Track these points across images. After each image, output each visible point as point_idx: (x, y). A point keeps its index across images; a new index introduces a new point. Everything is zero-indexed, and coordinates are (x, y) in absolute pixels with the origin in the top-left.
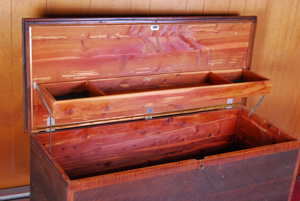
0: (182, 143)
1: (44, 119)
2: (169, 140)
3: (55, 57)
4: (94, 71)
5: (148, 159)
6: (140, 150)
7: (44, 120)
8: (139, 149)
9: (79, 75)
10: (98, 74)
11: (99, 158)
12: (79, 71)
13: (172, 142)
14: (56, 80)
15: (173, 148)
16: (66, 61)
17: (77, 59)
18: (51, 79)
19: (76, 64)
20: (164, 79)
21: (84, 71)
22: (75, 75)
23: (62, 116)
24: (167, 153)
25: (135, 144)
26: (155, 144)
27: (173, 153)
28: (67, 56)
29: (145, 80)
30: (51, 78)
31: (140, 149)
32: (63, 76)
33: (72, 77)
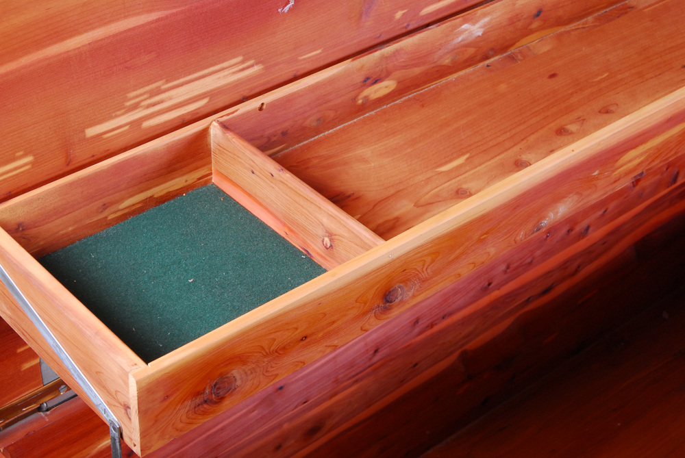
0: (582, 244)
1: (26, 360)
2: (538, 253)
3: (39, 44)
4: (240, 59)
5: (459, 351)
6: (436, 328)
7: (27, 366)
8: (432, 326)
9: (171, 98)
10: (257, 69)
11: (280, 425)
12: (168, 82)
13: (548, 254)
14: (58, 163)
15: (549, 273)
16: (97, 51)
17: (152, 22)
18: (33, 164)
19: (150, 52)
20: (534, 12)
21: (190, 74)
22: (148, 106)
23: (180, 425)
24: (529, 298)
25: (416, 316)
26: (489, 284)
27: (547, 291)
28: (104, 22)
29: (460, 39)
30: (29, 159)
31: (436, 324)
32: (91, 132)
33: (137, 123)
